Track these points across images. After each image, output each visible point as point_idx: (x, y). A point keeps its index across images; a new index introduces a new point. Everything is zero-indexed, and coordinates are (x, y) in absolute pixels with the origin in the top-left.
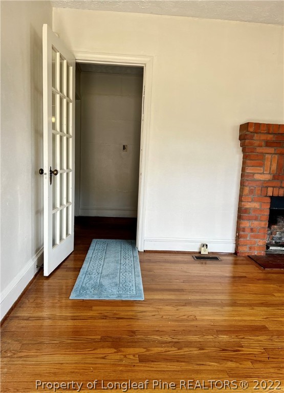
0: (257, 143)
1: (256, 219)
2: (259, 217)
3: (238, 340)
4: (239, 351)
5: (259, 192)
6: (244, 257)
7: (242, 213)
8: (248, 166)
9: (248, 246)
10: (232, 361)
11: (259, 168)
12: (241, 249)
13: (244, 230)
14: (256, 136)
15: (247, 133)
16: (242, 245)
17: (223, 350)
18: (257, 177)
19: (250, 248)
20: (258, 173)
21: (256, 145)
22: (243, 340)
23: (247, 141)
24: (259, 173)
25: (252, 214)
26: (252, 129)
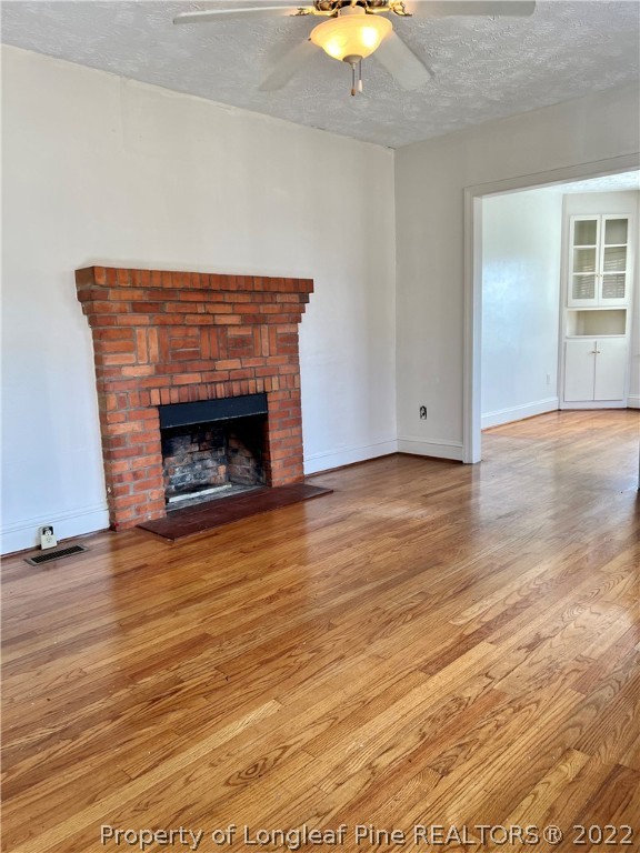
0: (116, 306)
1: (139, 452)
2: (145, 449)
3: (172, 674)
4: (180, 689)
5: (137, 401)
6: (129, 530)
7: (111, 448)
8: (107, 353)
9: (133, 508)
10: (174, 711)
11: (128, 355)
12: (121, 518)
13: (120, 478)
14: (112, 294)
15: (94, 287)
16: (123, 509)
17: (154, 701)
18: (128, 372)
19: (138, 510)
20: (127, 365)
21: (114, 309)
22: (179, 671)
23: (96, 303)
24: (130, 365)
25: (130, 445)
26: (102, 280)
